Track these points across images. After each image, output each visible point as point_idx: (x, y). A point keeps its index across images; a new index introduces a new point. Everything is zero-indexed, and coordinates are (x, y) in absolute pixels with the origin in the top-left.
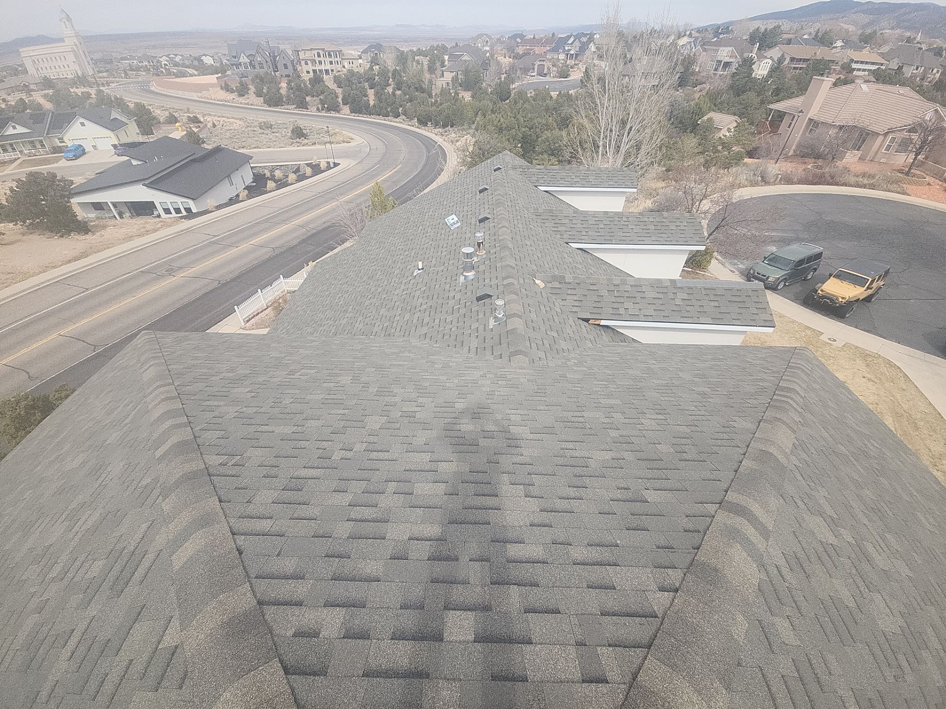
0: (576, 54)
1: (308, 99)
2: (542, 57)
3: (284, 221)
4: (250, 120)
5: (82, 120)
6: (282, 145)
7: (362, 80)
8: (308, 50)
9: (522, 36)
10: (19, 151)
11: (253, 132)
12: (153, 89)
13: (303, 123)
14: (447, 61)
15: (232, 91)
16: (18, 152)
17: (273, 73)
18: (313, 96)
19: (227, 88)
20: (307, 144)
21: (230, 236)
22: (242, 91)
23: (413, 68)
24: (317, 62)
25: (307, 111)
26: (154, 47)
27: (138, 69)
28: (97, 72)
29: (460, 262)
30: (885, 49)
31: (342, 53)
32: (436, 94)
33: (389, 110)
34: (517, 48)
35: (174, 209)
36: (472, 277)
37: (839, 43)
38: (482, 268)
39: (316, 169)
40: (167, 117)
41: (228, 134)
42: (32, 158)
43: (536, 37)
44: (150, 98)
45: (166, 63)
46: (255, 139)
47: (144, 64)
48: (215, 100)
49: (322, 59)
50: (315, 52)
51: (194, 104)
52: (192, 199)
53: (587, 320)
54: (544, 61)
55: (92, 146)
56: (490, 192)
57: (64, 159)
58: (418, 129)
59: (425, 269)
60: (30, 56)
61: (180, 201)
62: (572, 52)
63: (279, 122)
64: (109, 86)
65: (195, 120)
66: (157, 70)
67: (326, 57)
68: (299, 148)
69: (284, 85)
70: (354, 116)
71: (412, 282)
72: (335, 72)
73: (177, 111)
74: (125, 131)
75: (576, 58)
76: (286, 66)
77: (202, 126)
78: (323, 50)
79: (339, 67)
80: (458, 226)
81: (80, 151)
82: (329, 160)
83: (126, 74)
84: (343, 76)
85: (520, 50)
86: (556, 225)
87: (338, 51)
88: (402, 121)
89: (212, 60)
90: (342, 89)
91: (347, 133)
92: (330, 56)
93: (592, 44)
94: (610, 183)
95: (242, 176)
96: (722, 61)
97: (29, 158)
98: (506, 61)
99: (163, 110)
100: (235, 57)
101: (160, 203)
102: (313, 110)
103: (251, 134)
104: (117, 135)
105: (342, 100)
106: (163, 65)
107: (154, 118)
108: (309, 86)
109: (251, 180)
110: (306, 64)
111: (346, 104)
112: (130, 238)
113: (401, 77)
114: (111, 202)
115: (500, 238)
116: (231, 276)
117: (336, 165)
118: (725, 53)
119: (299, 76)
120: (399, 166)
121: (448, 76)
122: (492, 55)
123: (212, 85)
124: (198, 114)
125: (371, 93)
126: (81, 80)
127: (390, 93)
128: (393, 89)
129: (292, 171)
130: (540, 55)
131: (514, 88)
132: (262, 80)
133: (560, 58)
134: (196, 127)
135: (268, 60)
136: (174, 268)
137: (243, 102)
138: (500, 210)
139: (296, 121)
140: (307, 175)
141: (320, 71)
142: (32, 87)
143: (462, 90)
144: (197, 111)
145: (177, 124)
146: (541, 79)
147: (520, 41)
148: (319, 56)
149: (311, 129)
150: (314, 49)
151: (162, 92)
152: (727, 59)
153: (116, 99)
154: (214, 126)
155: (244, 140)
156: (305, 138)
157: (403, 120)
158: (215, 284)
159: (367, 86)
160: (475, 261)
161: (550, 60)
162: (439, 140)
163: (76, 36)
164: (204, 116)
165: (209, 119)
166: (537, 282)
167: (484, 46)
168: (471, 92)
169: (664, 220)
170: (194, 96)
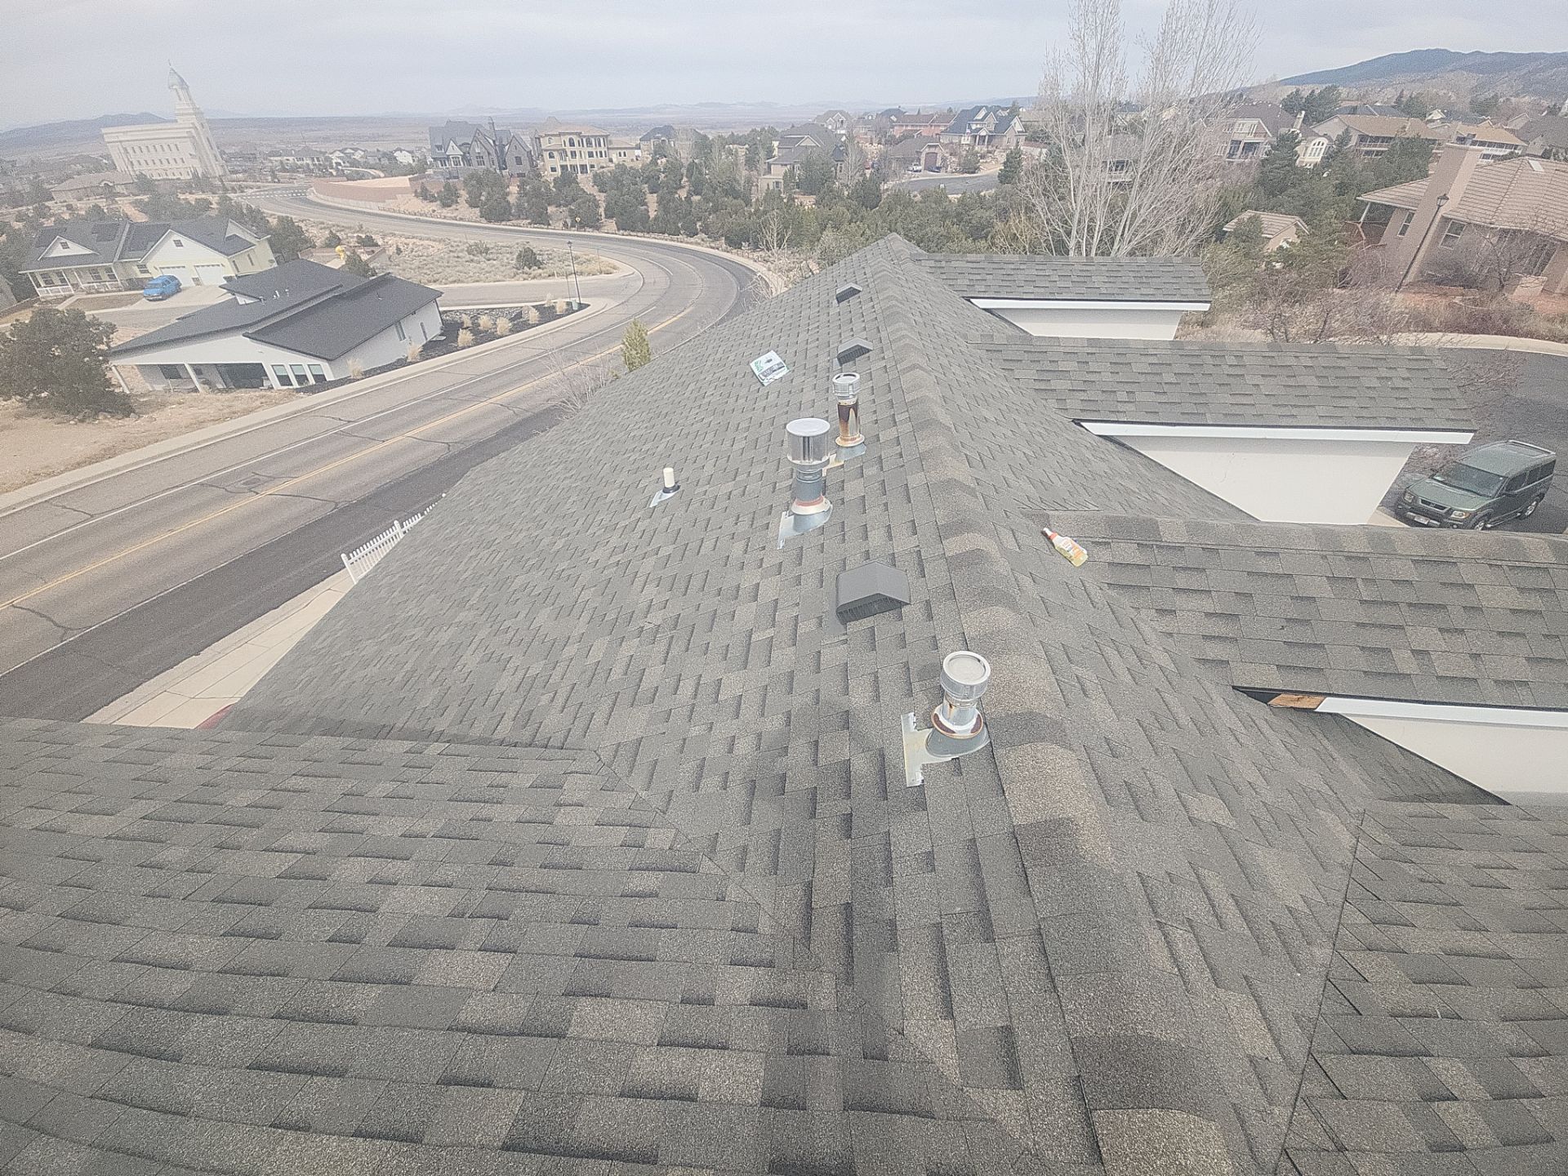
0: (989, 136)
1: (550, 209)
2: (933, 142)
3: (477, 398)
4: (455, 242)
5: (177, 237)
6: (498, 277)
7: (638, 179)
8: (556, 135)
9: (898, 112)
10: (72, 285)
11: (457, 259)
12: (311, 197)
13: (536, 245)
14: (777, 149)
15: (432, 199)
16: (70, 286)
17: (498, 171)
18: (559, 206)
19: (425, 195)
20: (540, 275)
21: (373, 423)
22: (448, 199)
23: (721, 159)
24: (569, 154)
25: (548, 229)
26: (326, 139)
27: (295, 169)
28: (228, 173)
29: (784, 470)
30: (1518, 123)
31: (609, 139)
32: (757, 200)
33: (680, 225)
34: (891, 130)
35: (296, 376)
36: (820, 521)
37: (1437, 115)
38: (854, 489)
39: (547, 314)
40: (327, 238)
41: (416, 263)
42: (93, 296)
43: (922, 113)
44: (304, 210)
45: (339, 161)
46: (457, 269)
47: (305, 162)
48: (405, 213)
49: (576, 148)
50: (566, 138)
51: (372, 219)
52: (327, 360)
53: (1264, 696)
54: (936, 146)
55: (193, 279)
56: (864, 296)
57: (144, 299)
58: (725, 253)
59: (681, 489)
60: (121, 142)
61: (307, 364)
62: (983, 133)
63: (501, 244)
64: (242, 192)
65: (368, 242)
66: (323, 169)
67: (583, 146)
68: (526, 282)
69: (514, 189)
70: (623, 235)
71: (641, 526)
72: (596, 169)
73: (343, 230)
74: (249, 255)
75: (989, 142)
76: (519, 161)
77: (376, 250)
78: (579, 134)
79: (603, 161)
80: (781, 375)
81: (172, 287)
82: (572, 300)
83: (274, 176)
84: (609, 174)
85: (897, 132)
86: (1046, 376)
87: (602, 136)
88: (699, 241)
89: (411, 158)
90: (605, 194)
91: (606, 260)
92: (589, 143)
93: (1015, 120)
94: (1144, 291)
95: (422, 324)
96: (1240, 142)
97: (89, 296)
98: (873, 149)
99: (321, 229)
100: (439, 147)
101: (272, 366)
102: (557, 227)
103: (453, 262)
104: (234, 261)
105: (605, 210)
106: (334, 165)
107: (306, 241)
108: (554, 189)
109: (439, 332)
110: (551, 156)
111: (611, 217)
112: (200, 424)
113: (701, 174)
114: (190, 365)
115: (909, 398)
116: (360, 495)
117: (582, 306)
118: (1245, 129)
119: (539, 176)
120: (691, 308)
121: (778, 172)
122: (850, 138)
123: (403, 191)
124: (375, 234)
125: (652, 199)
126: (200, 182)
127: (683, 199)
128: (688, 193)
129: (509, 316)
130: (930, 139)
131: (887, 190)
132: (479, 181)
133: (962, 142)
134: (368, 253)
135: (492, 151)
136: (261, 478)
137: (449, 215)
138: (897, 330)
139: (528, 243)
140: (530, 322)
141: (574, 167)
142: (119, 189)
143: (799, 193)
144: (374, 229)
145: (338, 248)
146: (932, 176)
147: (895, 119)
148: (572, 144)
149: (551, 254)
150: (564, 134)
151: (327, 203)
152: (1251, 139)
153: (249, 208)
154: (399, 251)
155: (440, 270)
156: (539, 268)
157: (703, 240)
158: (328, 509)
159: (647, 189)
160: (829, 467)
161: (945, 146)
162: (760, 268)
163: (195, 114)
164: (384, 236)
165: (391, 240)
166: (1062, 542)
167: (836, 129)
168: (814, 197)
169: (1343, 363)
170: (374, 207)
